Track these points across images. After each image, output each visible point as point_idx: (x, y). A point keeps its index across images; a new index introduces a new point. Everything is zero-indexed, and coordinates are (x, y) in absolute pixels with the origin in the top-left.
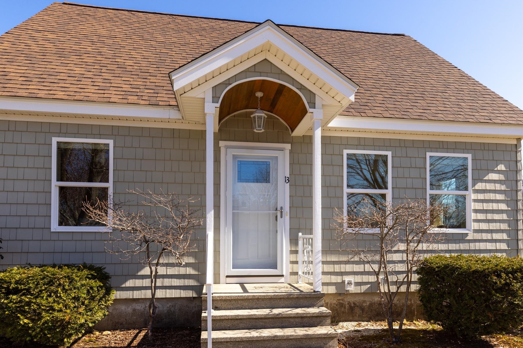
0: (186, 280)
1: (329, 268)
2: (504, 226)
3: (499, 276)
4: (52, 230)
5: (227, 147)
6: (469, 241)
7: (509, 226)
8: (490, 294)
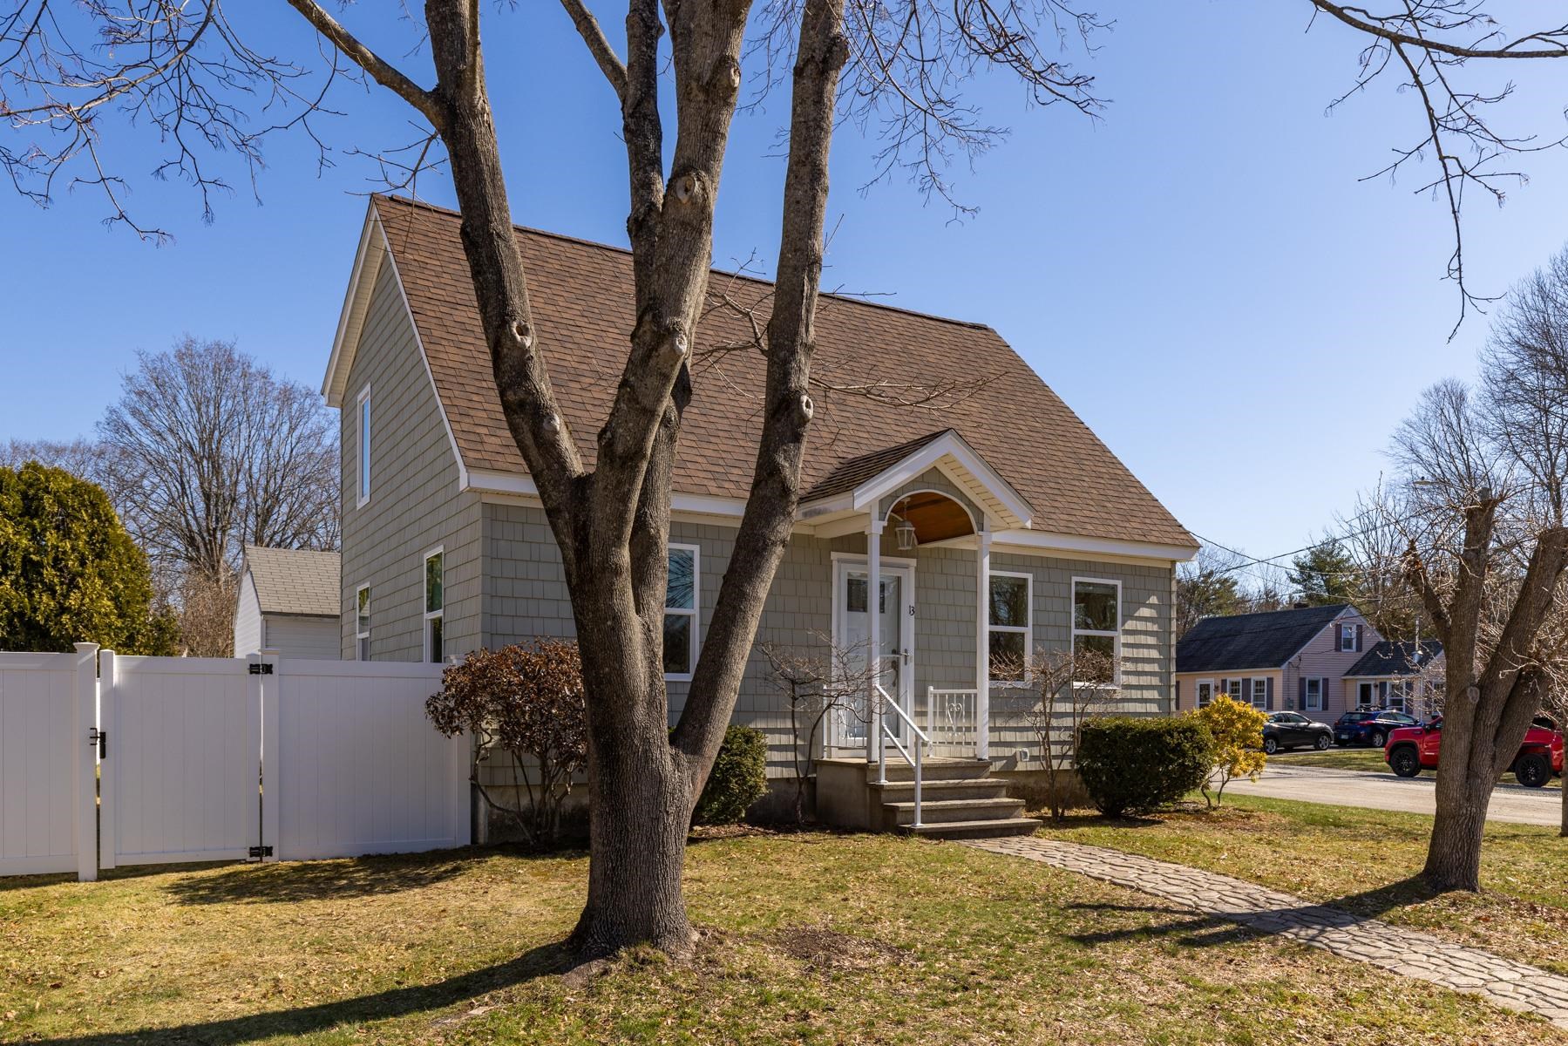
1: (995, 737)
2: (1155, 681)
3: (1172, 736)
6: (1118, 701)
7: (1161, 681)
8: (1163, 755)
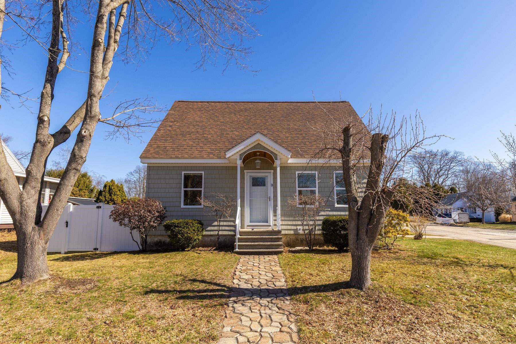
0: (231, 227)
4: (181, 207)
5: (247, 173)
